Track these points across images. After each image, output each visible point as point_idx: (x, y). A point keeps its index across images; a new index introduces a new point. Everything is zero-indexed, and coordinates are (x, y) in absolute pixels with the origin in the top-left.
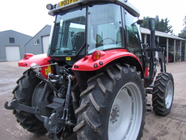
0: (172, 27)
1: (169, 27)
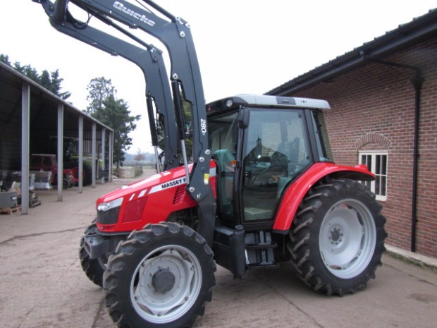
0: (69, 95)
1: (63, 94)
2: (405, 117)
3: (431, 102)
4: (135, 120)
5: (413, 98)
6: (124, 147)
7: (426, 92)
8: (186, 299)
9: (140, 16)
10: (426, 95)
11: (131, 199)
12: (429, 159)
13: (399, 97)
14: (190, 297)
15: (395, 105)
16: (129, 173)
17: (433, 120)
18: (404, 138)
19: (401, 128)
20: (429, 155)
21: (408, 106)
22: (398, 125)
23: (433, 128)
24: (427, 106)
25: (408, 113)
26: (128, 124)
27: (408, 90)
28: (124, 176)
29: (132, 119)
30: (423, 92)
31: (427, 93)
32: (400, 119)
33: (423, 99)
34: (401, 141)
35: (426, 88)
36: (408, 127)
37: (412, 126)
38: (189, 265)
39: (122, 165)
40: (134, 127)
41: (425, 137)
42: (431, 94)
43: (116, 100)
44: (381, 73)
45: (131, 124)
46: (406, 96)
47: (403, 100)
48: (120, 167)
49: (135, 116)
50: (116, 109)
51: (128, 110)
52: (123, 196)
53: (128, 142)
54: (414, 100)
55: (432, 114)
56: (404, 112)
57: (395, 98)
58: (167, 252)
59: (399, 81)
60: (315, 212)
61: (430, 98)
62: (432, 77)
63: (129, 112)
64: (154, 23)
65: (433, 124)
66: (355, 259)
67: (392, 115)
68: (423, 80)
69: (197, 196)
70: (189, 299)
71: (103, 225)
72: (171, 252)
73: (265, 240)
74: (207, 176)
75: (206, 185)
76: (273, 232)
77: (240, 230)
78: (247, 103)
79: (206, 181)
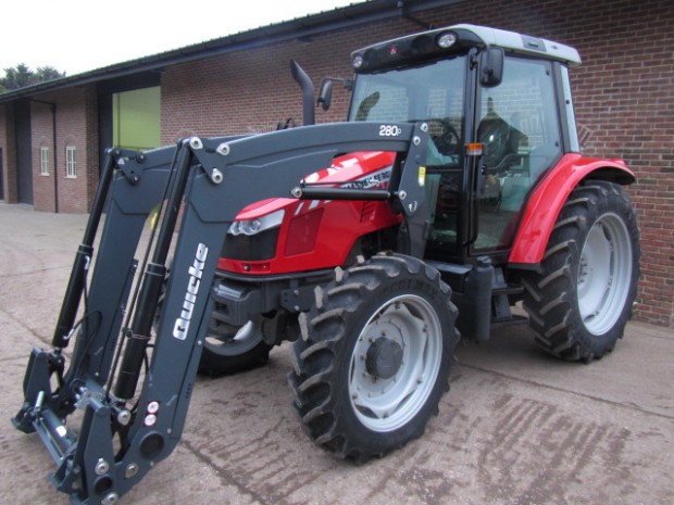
8: (419, 382)
9: (192, 280)
11: (297, 212)
14: (425, 376)
38: (420, 324)
52: (284, 208)
64: (200, 246)
69: (410, 206)
70: (424, 381)
71: (249, 262)
72: (397, 307)
73: (497, 281)
74: (422, 170)
75: (421, 188)
76: (510, 266)
77: (486, 265)
78: (482, 43)
79: (421, 180)
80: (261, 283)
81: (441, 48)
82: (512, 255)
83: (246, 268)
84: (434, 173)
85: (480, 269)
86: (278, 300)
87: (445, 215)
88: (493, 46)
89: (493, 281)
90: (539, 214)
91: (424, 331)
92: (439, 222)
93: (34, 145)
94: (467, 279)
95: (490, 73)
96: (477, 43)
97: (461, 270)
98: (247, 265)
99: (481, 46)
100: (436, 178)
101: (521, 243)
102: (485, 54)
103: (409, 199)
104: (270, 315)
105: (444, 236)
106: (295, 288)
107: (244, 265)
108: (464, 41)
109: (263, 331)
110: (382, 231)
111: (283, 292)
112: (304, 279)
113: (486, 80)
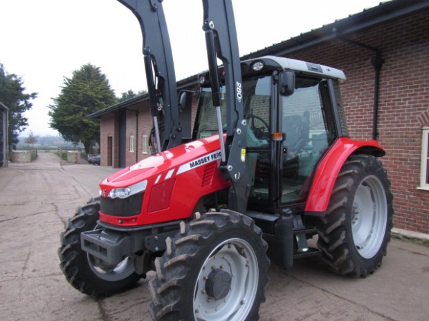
2: (363, 97)
3: (391, 83)
4: (31, 98)
5: (373, 79)
6: (18, 128)
7: (385, 73)
8: (242, 303)
10: (386, 76)
11: (157, 182)
12: (388, 137)
13: (356, 78)
14: (245, 300)
15: (351, 85)
16: (24, 157)
17: (393, 101)
18: (362, 117)
19: (358, 107)
20: (389, 133)
21: (365, 87)
22: (355, 104)
23: (393, 108)
24: (387, 87)
25: (366, 93)
26: (22, 103)
27: (366, 71)
28: (18, 160)
29: (27, 97)
30: (383, 73)
31: (388, 74)
32: (357, 99)
33: (383, 80)
34: (357, 121)
35: (386, 69)
36: (366, 107)
37: (370, 106)
39: (15, 148)
40: (29, 106)
41: (383, 116)
42: (391, 75)
43: (6, 75)
44: (335, 54)
45: (26, 102)
46: (363, 77)
47: (360, 81)
48: (14, 151)
49: (30, 94)
50: (7, 85)
51: (22, 86)
52: (147, 179)
53: (23, 122)
54: (374, 81)
55: (393, 95)
56: (361, 93)
57: (352, 79)
58: (225, 248)
59: (356, 62)
60: (349, 190)
61: (390, 79)
62: (392, 59)
63: (23, 89)
65: (394, 104)
66: (369, 237)
67: (348, 96)
68: (383, 62)
69: (236, 175)
70: (245, 302)
71: (121, 217)
72: (229, 247)
73: (297, 224)
74: (243, 151)
75: (242, 163)
76: (305, 214)
77: (289, 215)
78: (281, 67)
79: (243, 158)
80: (131, 232)
81: (254, 71)
82: (307, 206)
83: (120, 221)
84: (253, 152)
85: (284, 218)
86: (143, 243)
87: (261, 180)
88: (288, 69)
89: (295, 224)
90: (325, 177)
91: (247, 266)
92: (257, 184)
93: (127, 135)
94: (276, 225)
95: (286, 87)
96: (278, 67)
97: (272, 218)
98: (121, 219)
99: (279, 69)
100: (254, 155)
101: (313, 197)
102: (282, 75)
103: (235, 171)
104: (139, 253)
105: (261, 194)
106: (155, 235)
107: (119, 219)
108: (269, 66)
109: (135, 264)
110: (218, 192)
111: (147, 238)
112: (162, 228)
113: (283, 91)
